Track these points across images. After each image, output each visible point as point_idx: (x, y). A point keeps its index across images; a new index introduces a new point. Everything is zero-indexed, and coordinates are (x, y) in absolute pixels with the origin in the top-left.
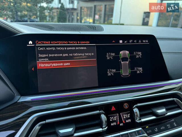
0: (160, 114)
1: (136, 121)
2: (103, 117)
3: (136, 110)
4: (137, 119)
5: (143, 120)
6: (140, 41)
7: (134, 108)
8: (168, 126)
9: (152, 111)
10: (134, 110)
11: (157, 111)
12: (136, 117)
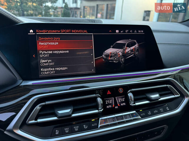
0: (153, 99)
1: (130, 104)
2: (99, 100)
3: (130, 95)
4: (131, 103)
5: (137, 104)
6: (135, 32)
7: (129, 93)
8: (161, 109)
9: (146, 96)
10: (129, 94)
11: (151, 96)
12: (130, 101)
